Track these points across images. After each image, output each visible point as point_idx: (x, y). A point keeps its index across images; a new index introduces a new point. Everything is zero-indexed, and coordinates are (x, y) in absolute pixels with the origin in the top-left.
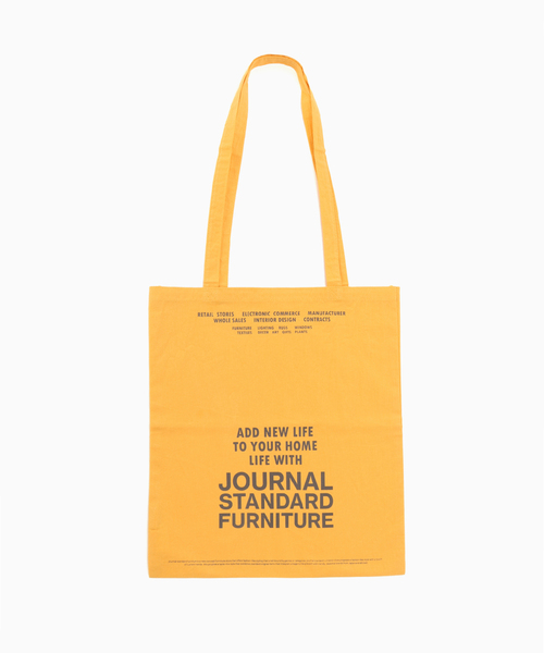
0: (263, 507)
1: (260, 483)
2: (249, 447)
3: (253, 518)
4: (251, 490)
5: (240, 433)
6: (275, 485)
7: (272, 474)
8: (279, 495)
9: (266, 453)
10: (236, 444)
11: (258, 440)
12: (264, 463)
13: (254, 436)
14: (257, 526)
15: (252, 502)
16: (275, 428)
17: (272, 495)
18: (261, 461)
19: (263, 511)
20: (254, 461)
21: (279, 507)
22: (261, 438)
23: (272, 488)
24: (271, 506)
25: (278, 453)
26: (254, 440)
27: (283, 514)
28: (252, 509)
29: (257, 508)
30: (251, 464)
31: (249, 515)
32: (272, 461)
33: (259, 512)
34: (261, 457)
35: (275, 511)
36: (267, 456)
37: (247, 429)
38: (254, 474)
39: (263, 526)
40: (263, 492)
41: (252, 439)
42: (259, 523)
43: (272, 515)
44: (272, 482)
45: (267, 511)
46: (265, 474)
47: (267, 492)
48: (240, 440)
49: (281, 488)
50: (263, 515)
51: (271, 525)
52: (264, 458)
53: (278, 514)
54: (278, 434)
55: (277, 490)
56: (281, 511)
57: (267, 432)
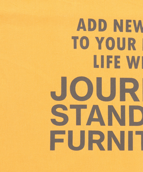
0: (110, 123)
1: (106, 92)
2: (93, 43)
3: (96, 137)
4: (94, 100)
5: (81, 25)
6: (128, 95)
7: (123, 81)
8: (132, 108)
9: (115, 52)
10: (75, 38)
11: (106, 34)
12: (112, 65)
13: (100, 30)
14: (102, 148)
15: (95, 116)
16: (128, 21)
17: (123, 108)
18: (109, 62)
19: (110, 128)
20: (99, 63)
21: (132, 123)
22: (109, 32)
23: (123, 98)
24: (122, 122)
25: (131, 53)
26: (100, 35)
27: (138, 133)
28: (95, 126)
29: (102, 124)
30: (96, 66)
31: (91, 133)
32: (123, 63)
33: (105, 130)
34: (109, 57)
35: (127, 128)
36: (117, 57)
37: (90, 20)
38: (99, 80)
39: (110, 148)
40: (110, 103)
41: (97, 33)
42: (105, 144)
43: (122, 133)
44: (123, 91)
45: (116, 128)
46: (113, 80)
47: (116, 103)
48: (81, 33)
49: (136, 99)
50: (111, 134)
51: (121, 147)
52: (113, 59)
53: (130, 133)
54: (132, 28)
55: (129, 101)
56: (135, 129)
57: (118, 25)
